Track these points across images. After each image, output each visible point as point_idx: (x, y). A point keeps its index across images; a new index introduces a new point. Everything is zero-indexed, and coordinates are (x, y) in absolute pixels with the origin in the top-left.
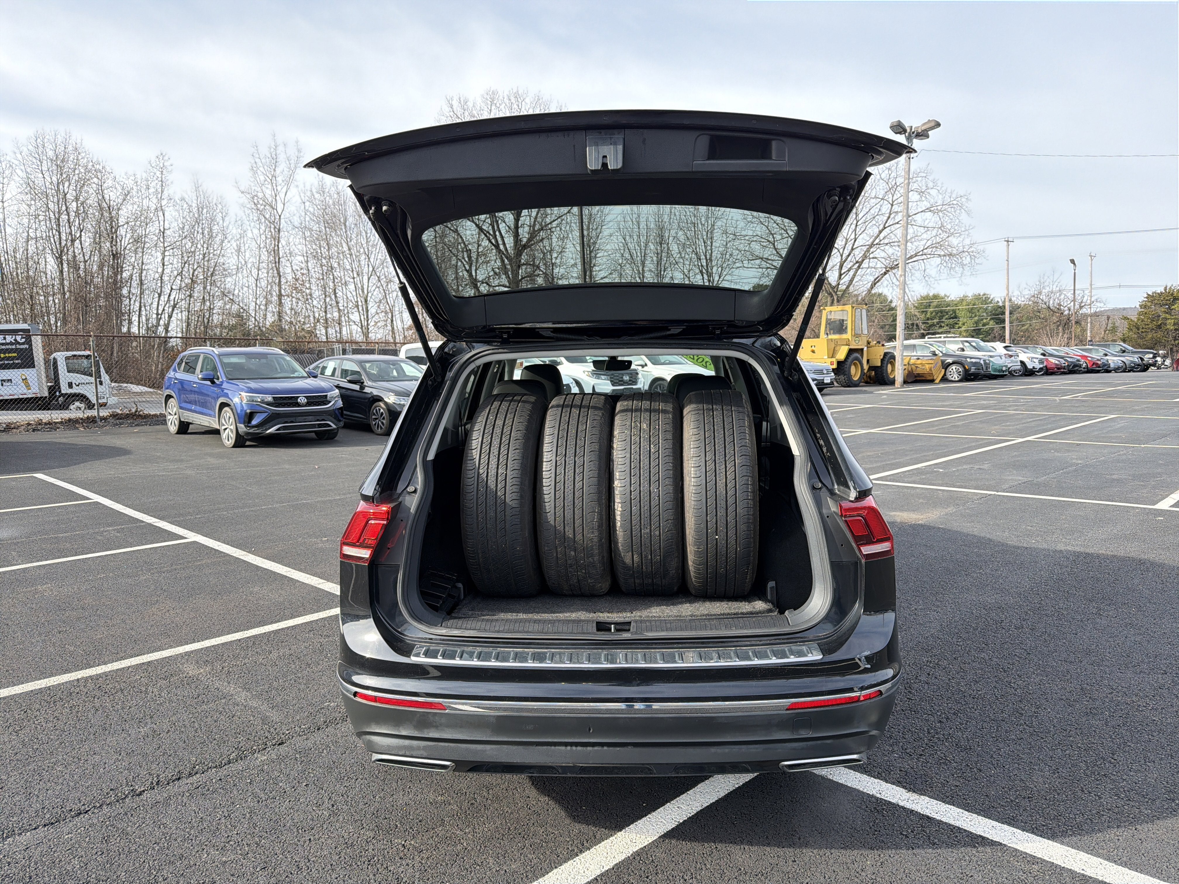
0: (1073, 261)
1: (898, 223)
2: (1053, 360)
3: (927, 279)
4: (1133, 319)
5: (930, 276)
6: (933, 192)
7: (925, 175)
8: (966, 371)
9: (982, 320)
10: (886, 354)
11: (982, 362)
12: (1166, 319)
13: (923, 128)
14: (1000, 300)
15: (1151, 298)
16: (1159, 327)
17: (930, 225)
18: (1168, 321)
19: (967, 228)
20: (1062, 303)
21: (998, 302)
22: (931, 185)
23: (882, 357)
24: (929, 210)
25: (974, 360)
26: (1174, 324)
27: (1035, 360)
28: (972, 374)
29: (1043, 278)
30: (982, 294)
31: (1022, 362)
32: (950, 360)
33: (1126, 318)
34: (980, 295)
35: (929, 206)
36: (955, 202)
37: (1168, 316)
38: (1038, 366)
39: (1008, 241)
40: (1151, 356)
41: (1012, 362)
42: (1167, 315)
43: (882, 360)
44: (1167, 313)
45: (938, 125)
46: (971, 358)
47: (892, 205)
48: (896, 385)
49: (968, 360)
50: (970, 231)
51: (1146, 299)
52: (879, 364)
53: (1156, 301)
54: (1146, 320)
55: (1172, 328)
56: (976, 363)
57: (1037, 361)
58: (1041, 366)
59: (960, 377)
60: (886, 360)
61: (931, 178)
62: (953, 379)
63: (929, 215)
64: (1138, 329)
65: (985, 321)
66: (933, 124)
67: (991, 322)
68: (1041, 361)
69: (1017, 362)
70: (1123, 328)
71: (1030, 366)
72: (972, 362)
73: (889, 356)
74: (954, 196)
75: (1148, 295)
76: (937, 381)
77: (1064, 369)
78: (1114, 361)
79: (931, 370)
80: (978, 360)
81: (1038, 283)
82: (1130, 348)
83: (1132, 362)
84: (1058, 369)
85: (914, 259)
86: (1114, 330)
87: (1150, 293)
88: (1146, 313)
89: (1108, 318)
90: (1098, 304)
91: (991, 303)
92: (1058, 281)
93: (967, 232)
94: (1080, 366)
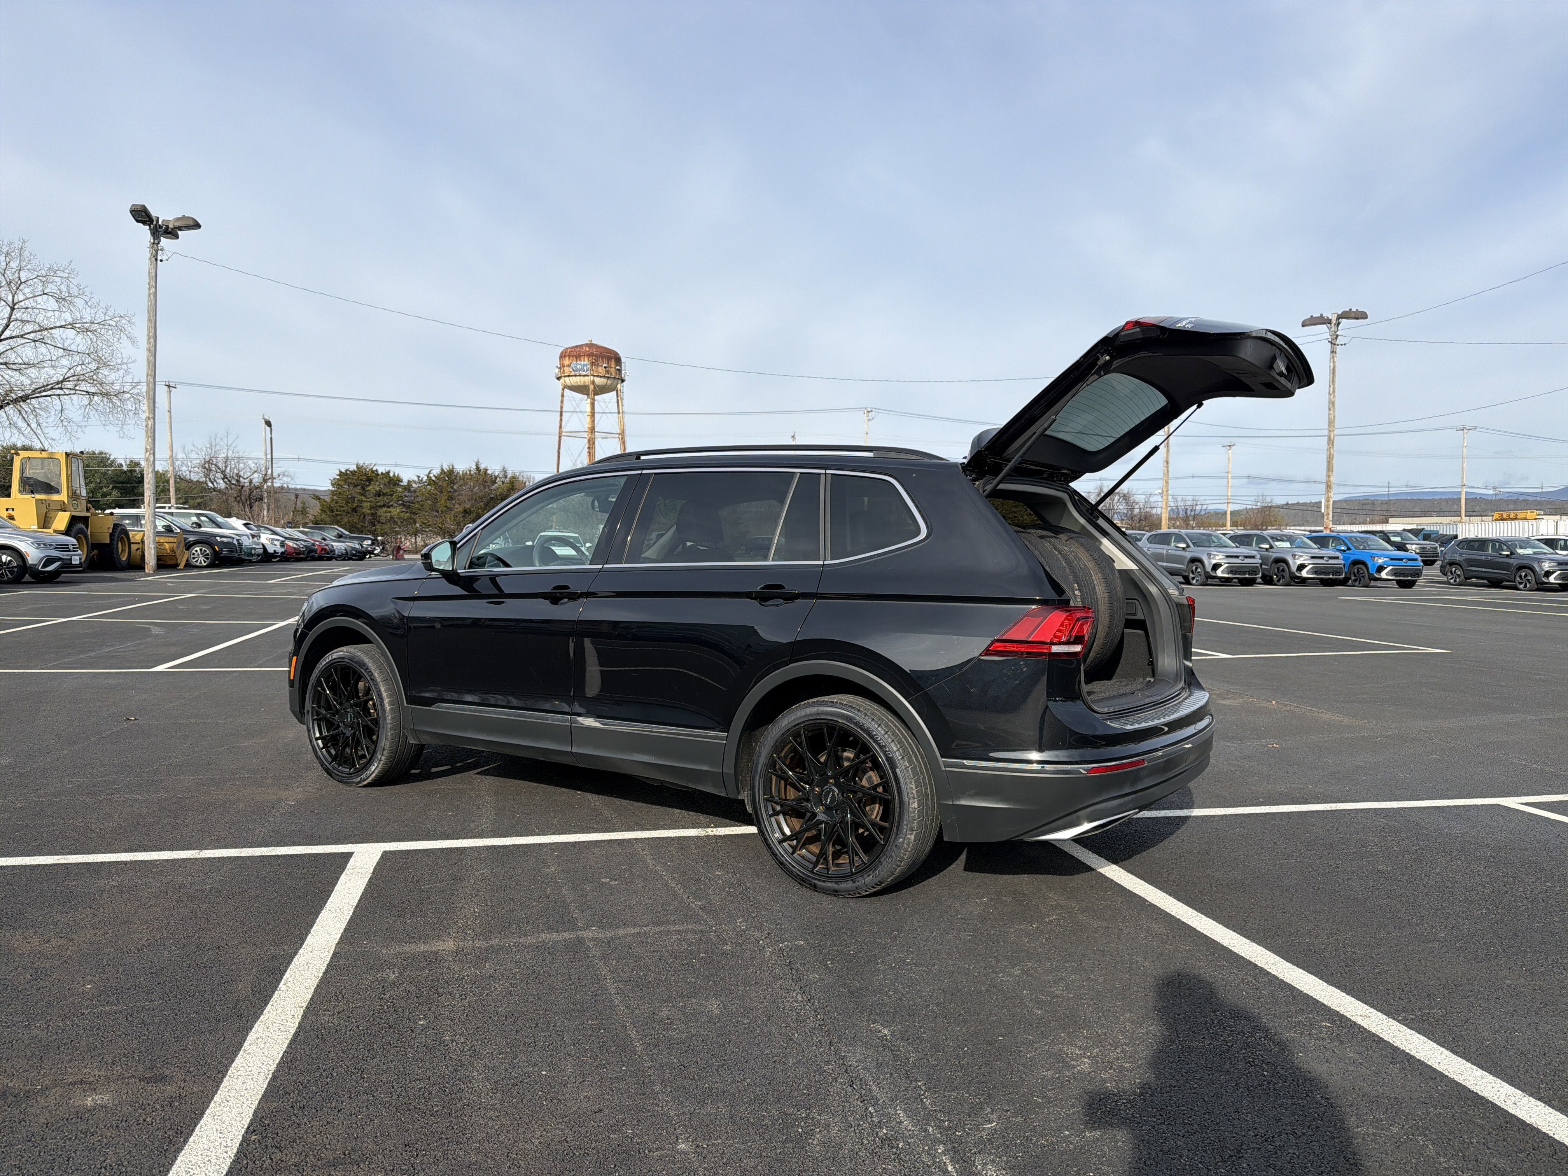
0: (268, 423)
1: (22, 336)
2: (290, 543)
3: (65, 423)
4: (326, 500)
5: (70, 421)
6: (79, 302)
7: (66, 275)
8: (216, 554)
9: (101, 488)
10: (116, 526)
11: (235, 542)
12: (362, 501)
13: (176, 224)
14: (123, 463)
15: (345, 477)
16: (354, 510)
17: (73, 348)
18: (365, 504)
19: (125, 361)
20: (241, 474)
21: (121, 465)
22: (74, 291)
23: (110, 531)
24: (72, 326)
25: (225, 540)
26: (370, 509)
27: (276, 542)
28: (225, 557)
29: (215, 439)
30: (97, 452)
31: (263, 545)
32: (192, 539)
33: (317, 498)
34: (94, 453)
35: (70, 320)
36: (111, 323)
37: (364, 499)
38: (280, 550)
39: (169, 386)
40: (370, 542)
41: (255, 543)
42: (362, 497)
43: (112, 535)
44: (362, 495)
45: (197, 226)
46: (222, 537)
47: (13, 309)
48: (147, 571)
49: (218, 538)
50: (129, 365)
51: (338, 477)
52: (108, 541)
53: (350, 481)
54: (340, 501)
55: (369, 512)
56: (228, 543)
57: (278, 543)
58: (283, 550)
59: (208, 562)
60: (116, 535)
61: (75, 282)
62: (198, 564)
63: (70, 333)
64: (333, 512)
65: (105, 490)
66: (191, 223)
67: (115, 493)
68: (282, 544)
69: (258, 544)
70: (315, 509)
71: (271, 550)
72: (223, 542)
73: (119, 529)
74: (110, 314)
75: (341, 472)
76: (182, 566)
77: (304, 554)
78: (339, 546)
79: (172, 550)
80: (229, 540)
81: (208, 446)
82: (347, 533)
83: (353, 549)
84: (297, 554)
85: (49, 393)
86: (304, 511)
87: (343, 471)
88: (340, 493)
89: (297, 496)
90: (285, 479)
91: (111, 465)
92: (234, 445)
93: (124, 367)
94: (315, 551)
